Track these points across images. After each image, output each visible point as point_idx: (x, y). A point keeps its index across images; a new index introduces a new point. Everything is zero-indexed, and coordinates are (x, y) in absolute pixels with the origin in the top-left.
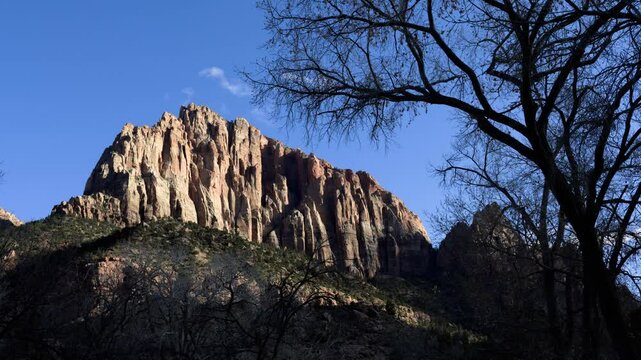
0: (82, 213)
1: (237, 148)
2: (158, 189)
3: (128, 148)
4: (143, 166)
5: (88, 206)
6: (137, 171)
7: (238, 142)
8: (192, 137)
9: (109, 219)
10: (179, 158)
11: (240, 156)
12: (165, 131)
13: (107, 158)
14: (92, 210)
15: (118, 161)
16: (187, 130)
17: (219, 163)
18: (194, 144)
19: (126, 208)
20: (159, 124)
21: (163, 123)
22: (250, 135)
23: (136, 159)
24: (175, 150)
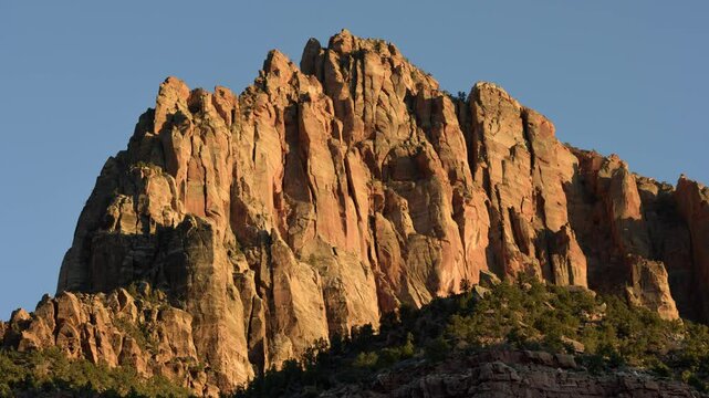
0: (86, 346)
1: (496, 175)
2: (294, 284)
3: (185, 154)
4: (237, 211)
5: (101, 327)
6: (222, 228)
7: (496, 158)
8: (359, 134)
9: (168, 373)
10: (339, 193)
11: (507, 202)
12: (282, 104)
13: (121, 177)
14: (114, 339)
15: (159, 191)
16: (343, 111)
17: (458, 216)
18: (369, 159)
19: (214, 341)
20: (262, 86)
21: (272, 83)
22: (527, 135)
23: (212, 190)
24: (321, 167)
